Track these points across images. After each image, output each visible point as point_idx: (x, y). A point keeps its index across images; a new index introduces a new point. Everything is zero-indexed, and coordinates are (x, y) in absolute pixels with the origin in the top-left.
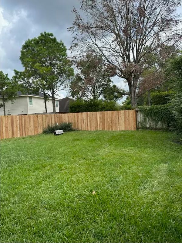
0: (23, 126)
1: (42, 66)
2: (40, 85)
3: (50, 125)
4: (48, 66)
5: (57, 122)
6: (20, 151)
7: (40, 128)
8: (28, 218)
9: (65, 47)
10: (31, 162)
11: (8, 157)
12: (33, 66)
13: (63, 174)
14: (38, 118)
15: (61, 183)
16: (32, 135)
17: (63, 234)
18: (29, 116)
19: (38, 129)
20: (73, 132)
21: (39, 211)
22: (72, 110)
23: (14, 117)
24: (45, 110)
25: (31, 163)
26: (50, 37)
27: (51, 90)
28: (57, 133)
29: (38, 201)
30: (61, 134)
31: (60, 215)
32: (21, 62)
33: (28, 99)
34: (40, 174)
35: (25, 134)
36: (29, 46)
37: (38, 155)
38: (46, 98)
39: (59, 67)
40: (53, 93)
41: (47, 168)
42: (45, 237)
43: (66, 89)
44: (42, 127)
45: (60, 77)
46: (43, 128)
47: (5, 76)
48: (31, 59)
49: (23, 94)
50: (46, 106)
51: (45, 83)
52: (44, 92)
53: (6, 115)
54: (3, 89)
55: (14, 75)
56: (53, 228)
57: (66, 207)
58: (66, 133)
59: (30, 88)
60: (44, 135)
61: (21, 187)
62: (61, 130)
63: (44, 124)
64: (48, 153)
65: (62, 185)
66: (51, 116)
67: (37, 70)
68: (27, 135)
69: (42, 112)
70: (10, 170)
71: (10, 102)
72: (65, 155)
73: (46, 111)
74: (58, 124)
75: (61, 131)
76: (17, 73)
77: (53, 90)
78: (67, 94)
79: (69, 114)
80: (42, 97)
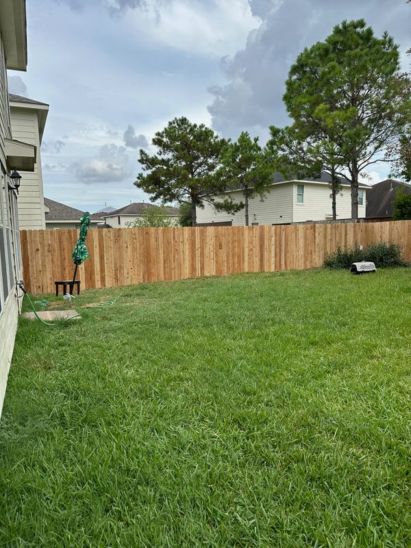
0: (283, 248)
1: (333, 108)
2: (325, 155)
3: (343, 249)
4: (348, 106)
5: (359, 241)
6: (277, 300)
7: (317, 254)
8: (296, 443)
9: (396, 48)
10: (300, 326)
11: (254, 310)
12: (313, 112)
13: (375, 368)
14: (315, 231)
15: (371, 386)
16: (300, 269)
17: (378, 504)
18: (296, 227)
19: (314, 257)
20: (402, 270)
21: (319, 435)
22: (402, 212)
23: (266, 229)
24: (331, 213)
25: (300, 328)
26: (358, 30)
27: (351, 165)
28: (359, 269)
29: (317, 413)
30: (368, 272)
31: (370, 459)
32: (285, 108)
33: (295, 190)
34: (322, 356)
35: (286, 267)
36: (306, 65)
37: (316, 314)
38: (336, 184)
39: (374, 105)
40: (355, 172)
41: (335, 346)
42: (335, 495)
43: (391, 158)
44: (322, 252)
45: (375, 130)
46: (325, 254)
47: (253, 142)
48: (308, 96)
49: (286, 178)
50: (334, 203)
51: (336, 148)
52: (333, 171)
53: (250, 225)
54: (247, 170)
55: (270, 138)
56: (351, 482)
57: (384, 444)
58: (383, 270)
59: (302, 165)
60: (327, 271)
61: (281, 374)
62: (369, 261)
63: (328, 245)
64: (337, 313)
65: (374, 393)
66: (346, 227)
67: (320, 120)
68: (289, 268)
69: (325, 219)
70: (259, 336)
71: (258, 198)
72: (379, 323)
73: (335, 214)
74: (361, 248)
75: (369, 265)
76: (275, 132)
77: (355, 163)
78: (392, 171)
79: (392, 222)
80: (327, 183)
